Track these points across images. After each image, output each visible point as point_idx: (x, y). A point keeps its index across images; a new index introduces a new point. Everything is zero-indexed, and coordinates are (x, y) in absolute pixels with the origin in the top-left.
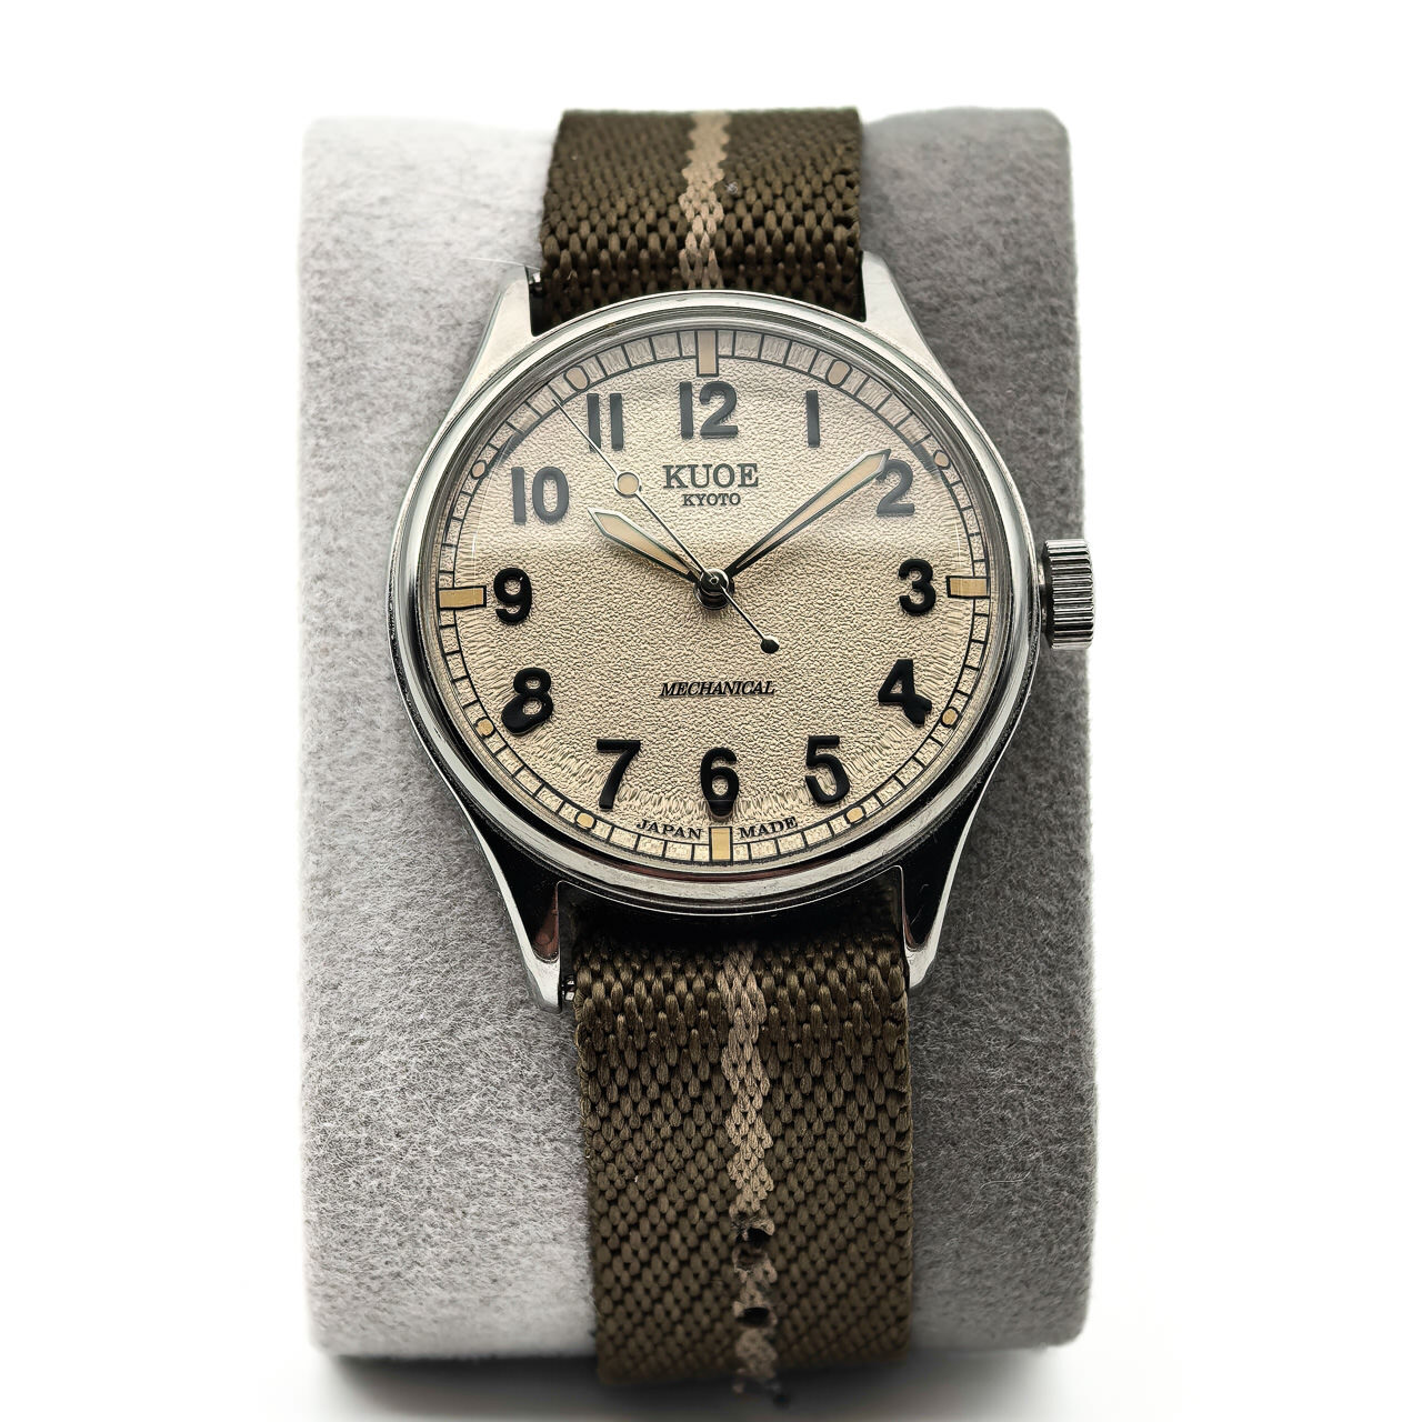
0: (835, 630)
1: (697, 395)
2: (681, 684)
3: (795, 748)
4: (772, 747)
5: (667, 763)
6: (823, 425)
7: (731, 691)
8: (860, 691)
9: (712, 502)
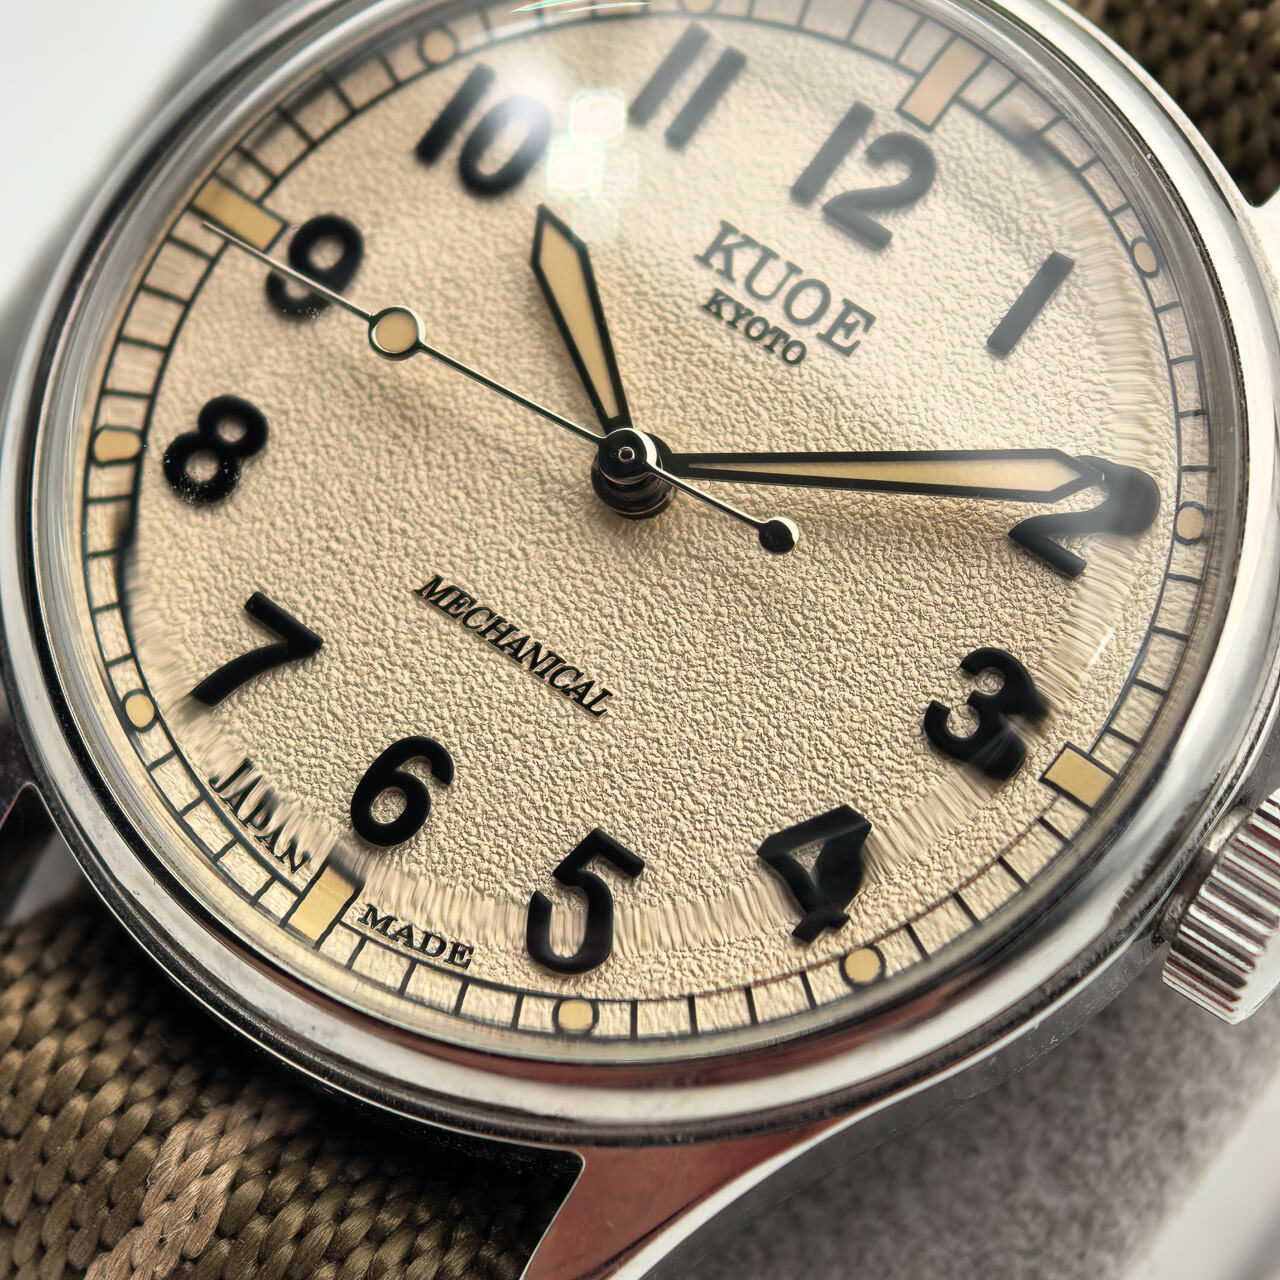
0: (784, 681)
1: (870, 140)
2: (463, 595)
3: (560, 832)
4: (525, 803)
5: (339, 712)
6: (1038, 328)
7: (534, 664)
8: (742, 814)
9: (754, 332)
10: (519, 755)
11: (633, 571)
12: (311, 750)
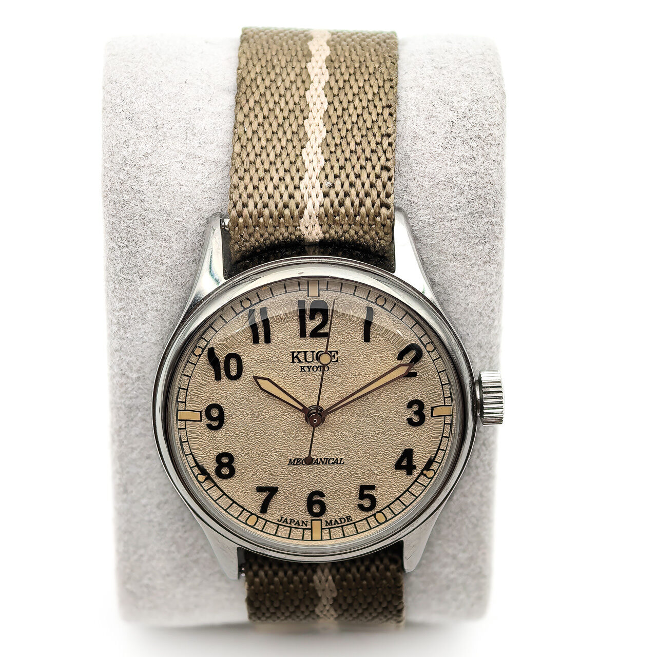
1: (308, 315)
2: (298, 459)
3: (354, 490)
4: (342, 489)
5: (292, 497)
7: (323, 463)
8: (386, 463)
9: (315, 370)
10: (333, 481)
11: (328, 432)
12: (292, 508)
